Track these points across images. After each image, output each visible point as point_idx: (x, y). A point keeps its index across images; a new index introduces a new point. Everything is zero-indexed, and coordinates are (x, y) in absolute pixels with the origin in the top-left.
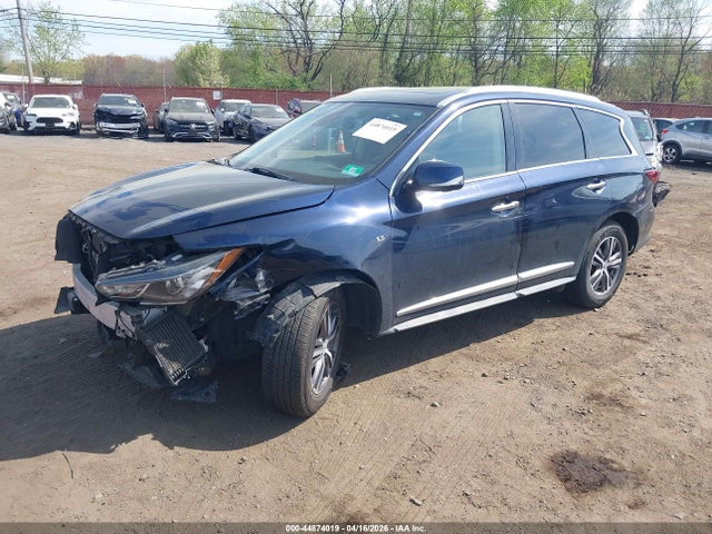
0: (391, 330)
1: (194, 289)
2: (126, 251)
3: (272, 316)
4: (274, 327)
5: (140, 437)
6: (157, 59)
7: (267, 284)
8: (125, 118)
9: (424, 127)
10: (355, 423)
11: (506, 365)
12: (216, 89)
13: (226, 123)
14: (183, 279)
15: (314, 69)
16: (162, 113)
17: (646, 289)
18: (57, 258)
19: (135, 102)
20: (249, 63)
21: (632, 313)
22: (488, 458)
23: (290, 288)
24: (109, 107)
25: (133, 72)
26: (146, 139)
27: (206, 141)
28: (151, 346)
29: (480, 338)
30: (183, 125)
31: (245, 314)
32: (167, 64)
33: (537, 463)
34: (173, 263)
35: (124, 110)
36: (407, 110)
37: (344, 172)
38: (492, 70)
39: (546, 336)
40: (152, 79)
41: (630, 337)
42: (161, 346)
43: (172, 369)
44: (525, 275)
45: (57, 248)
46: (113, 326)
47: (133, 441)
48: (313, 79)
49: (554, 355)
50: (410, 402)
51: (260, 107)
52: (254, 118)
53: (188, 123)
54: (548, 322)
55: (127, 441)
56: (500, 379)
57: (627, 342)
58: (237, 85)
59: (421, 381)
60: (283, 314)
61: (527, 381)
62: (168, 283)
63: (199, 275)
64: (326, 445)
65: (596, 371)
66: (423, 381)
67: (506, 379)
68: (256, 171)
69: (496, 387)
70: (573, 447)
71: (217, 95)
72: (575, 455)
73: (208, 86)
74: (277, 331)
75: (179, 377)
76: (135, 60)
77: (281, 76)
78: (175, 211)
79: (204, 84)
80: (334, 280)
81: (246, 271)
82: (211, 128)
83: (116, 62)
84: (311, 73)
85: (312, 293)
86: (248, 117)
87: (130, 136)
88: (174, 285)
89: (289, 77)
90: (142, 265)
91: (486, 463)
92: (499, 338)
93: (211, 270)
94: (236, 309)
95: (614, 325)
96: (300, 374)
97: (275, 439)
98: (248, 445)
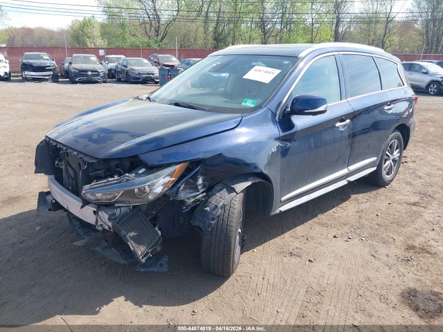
0: (278, 211)
1: (156, 193)
2: (100, 168)
3: (208, 209)
4: (211, 216)
5: (115, 300)
6: (56, 30)
7: (204, 186)
8: (42, 69)
9: (293, 72)
10: (263, 278)
11: (346, 229)
12: (101, 49)
13: (110, 70)
14: (148, 186)
15: (162, 34)
16: (66, 65)
17: (411, 171)
18: (36, 172)
19: (48, 58)
20: (119, 31)
21: (408, 188)
22: (359, 297)
23: (217, 188)
24: (31, 61)
25: (40, 38)
26: (57, 82)
27: (98, 82)
28: (125, 236)
29: (323, 211)
30: (82, 72)
31: (190, 208)
32: (62, 32)
33: (394, 299)
34: (140, 175)
35: (41, 63)
36: (278, 60)
37: (243, 104)
38: (274, 34)
39: (363, 206)
40: (52, 42)
41: (414, 204)
42: (132, 234)
43: (140, 250)
44: (352, 168)
45: (36, 164)
46: (94, 223)
47: (111, 304)
48: (161, 41)
49: (372, 220)
50: (294, 260)
51: (132, 60)
52: (129, 67)
53: (86, 71)
54: (360, 196)
55: (107, 303)
56: (346, 239)
57: (414, 208)
58: (113, 46)
59: (295, 244)
60: (216, 206)
61: (364, 239)
62: (136, 190)
63: (159, 183)
64: (248, 296)
65: (403, 229)
66: (296, 244)
67: (349, 238)
68: (177, 104)
69: (345, 245)
70: (412, 285)
71: (102, 52)
72: (415, 291)
73: (93, 47)
74: (213, 219)
75: (145, 256)
76: (41, 30)
77: (141, 40)
78: (134, 136)
79: (91, 45)
80: (247, 180)
81: (191, 178)
82: (101, 74)
83: (28, 32)
84: (160, 37)
85: (234, 190)
86: (126, 67)
87: (47, 80)
88: (142, 191)
89: (146, 40)
90: (116, 177)
91: (360, 301)
92: (334, 210)
93: (168, 179)
94: (184, 205)
95: (401, 197)
96: (231, 248)
97: (212, 294)
98: (194, 300)
